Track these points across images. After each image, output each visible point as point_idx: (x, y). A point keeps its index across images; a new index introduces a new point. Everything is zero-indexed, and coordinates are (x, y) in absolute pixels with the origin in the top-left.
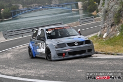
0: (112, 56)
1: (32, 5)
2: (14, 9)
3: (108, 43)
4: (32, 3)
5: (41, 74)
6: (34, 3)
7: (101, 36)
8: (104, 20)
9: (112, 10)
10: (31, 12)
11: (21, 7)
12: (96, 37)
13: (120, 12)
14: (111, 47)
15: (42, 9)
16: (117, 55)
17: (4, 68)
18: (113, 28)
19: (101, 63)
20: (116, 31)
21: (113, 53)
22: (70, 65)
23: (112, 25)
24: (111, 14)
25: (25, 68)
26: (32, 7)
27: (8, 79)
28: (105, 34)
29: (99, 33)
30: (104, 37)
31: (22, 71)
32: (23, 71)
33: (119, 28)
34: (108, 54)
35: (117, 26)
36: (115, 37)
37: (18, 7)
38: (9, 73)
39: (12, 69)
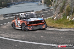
0: (58, 29)
1: (18, 1)
2: (9, 2)
3: (57, 23)
5: (22, 38)
7: (53, 18)
8: (55, 10)
9: (59, 5)
10: (17, 4)
11: (12, 2)
12: (50, 19)
13: (63, 6)
14: (58, 25)
15: (23, 3)
16: (61, 29)
17: (3, 34)
18: (59, 14)
19: (53, 33)
20: (61, 16)
21: (59, 28)
22: (37, 33)
23: (59, 13)
24: (58, 8)
25: (14, 34)
27: (5, 39)
28: (55, 18)
29: (52, 17)
30: (55, 19)
31: (13, 35)
33: (62, 15)
34: (56, 28)
35: (61, 14)
36: (60, 19)
37: (11, 1)
39: (7, 34)
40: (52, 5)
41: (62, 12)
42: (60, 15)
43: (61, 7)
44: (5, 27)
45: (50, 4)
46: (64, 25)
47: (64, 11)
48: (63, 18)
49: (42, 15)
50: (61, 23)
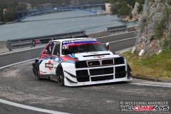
1: (44, 5)
2: (20, 9)
4: (44, 3)
5: (59, 103)
6: (47, 2)
7: (137, 52)
9: (153, 19)
10: (42, 14)
12: (129, 53)
13: (163, 22)
15: (57, 11)
16: (158, 81)
17: (9, 91)
18: (152, 43)
20: (157, 47)
21: (153, 78)
22: (95, 91)
23: (152, 39)
24: (150, 25)
25: (36, 93)
26: (43, 8)
28: (142, 51)
29: (134, 48)
30: (140, 54)
32: (34, 97)
33: (160, 44)
35: (158, 41)
36: (155, 55)
37: (26, 6)
38: (17, 99)
39: (19, 92)
40: (131, 17)
41: (161, 36)
42: (154, 45)
43: (156, 22)
44: (12, 74)
45: (127, 14)
46: (165, 73)
47: (164, 33)
48: (163, 52)
49: (107, 44)
50: (158, 66)
